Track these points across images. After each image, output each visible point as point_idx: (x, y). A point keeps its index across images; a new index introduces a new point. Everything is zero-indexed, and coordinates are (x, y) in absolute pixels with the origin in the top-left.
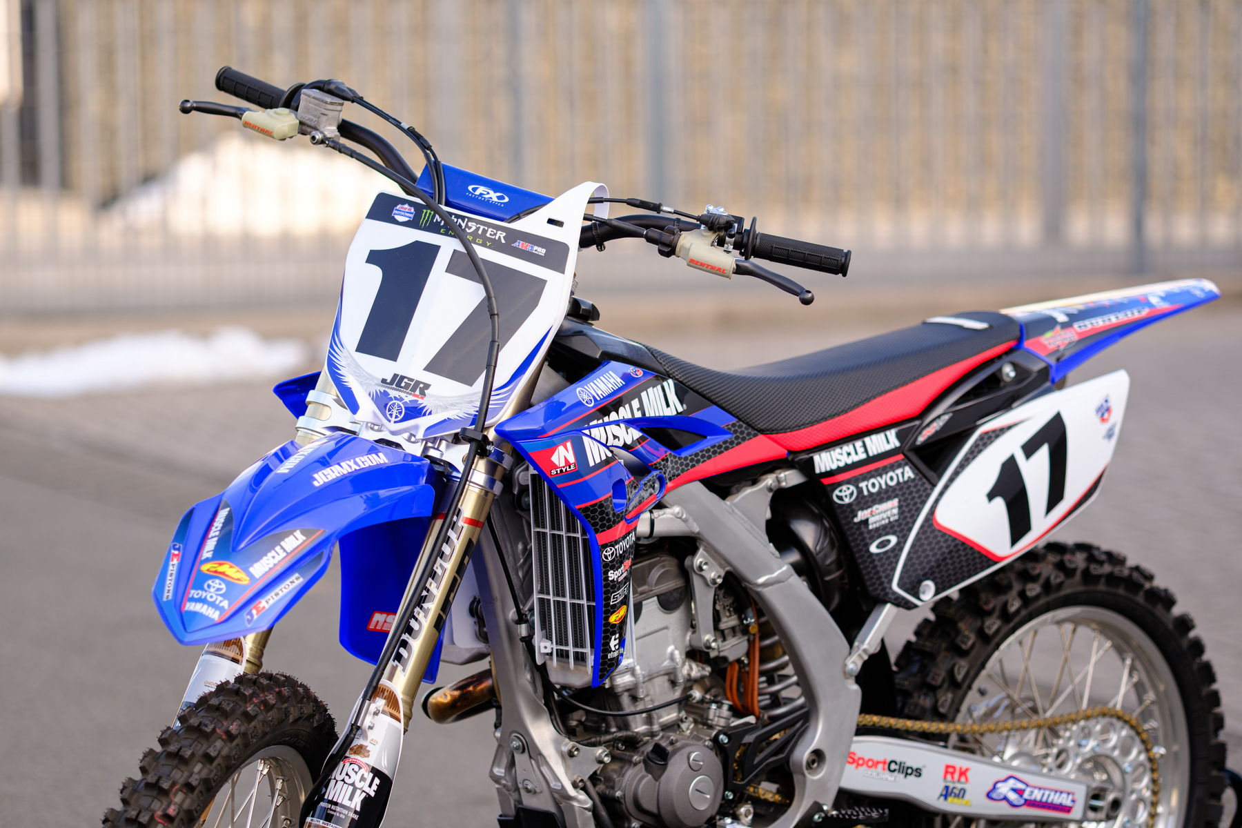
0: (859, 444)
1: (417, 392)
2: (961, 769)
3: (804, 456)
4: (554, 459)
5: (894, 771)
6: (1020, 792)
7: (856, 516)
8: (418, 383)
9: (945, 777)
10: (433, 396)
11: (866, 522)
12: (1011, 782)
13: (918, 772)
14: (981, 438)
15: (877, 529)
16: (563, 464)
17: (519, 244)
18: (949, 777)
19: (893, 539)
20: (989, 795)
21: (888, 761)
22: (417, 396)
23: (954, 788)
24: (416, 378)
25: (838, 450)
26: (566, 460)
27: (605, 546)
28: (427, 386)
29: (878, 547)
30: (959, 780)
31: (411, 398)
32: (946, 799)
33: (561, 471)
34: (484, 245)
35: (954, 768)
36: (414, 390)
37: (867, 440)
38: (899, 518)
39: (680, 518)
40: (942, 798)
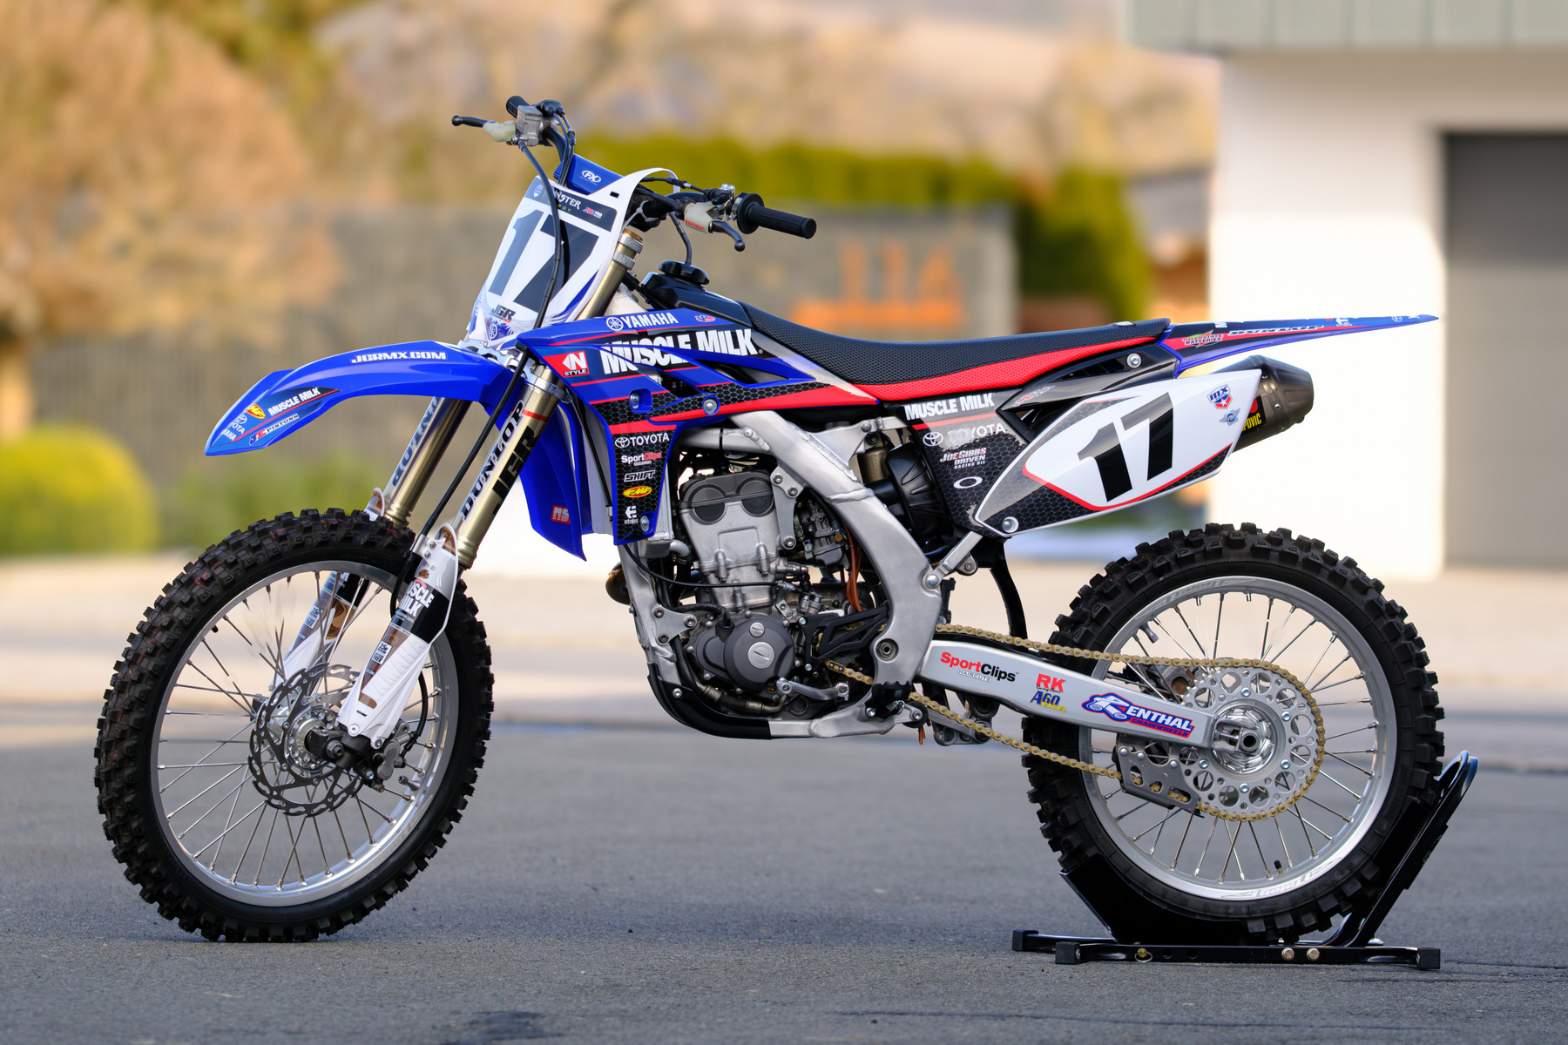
0: (952, 401)
1: (507, 318)
2: (1055, 679)
3: (898, 406)
4: (566, 363)
5: (988, 673)
6: (1123, 710)
7: (942, 457)
8: (508, 310)
9: (1038, 685)
10: (515, 320)
11: (952, 463)
12: (1112, 699)
13: (1011, 677)
14: (1083, 408)
15: (962, 470)
16: (574, 368)
17: (587, 210)
18: (1042, 685)
19: (979, 480)
20: (1084, 705)
21: (982, 664)
22: (505, 320)
23: (1046, 695)
24: (508, 307)
25: (930, 404)
26: (577, 365)
27: (618, 436)
28: (513, 313)
29: (961, 484)
30: (1053, 689)
31: (503, 322)
32: (1039, 702)
33: (573, 373)
34: (566, 211)
35: (1049, 678)
36: (505, 316)
37: (962, 399)
38: (986, 463)
39: (750, 437)
40: (1035, 702)
